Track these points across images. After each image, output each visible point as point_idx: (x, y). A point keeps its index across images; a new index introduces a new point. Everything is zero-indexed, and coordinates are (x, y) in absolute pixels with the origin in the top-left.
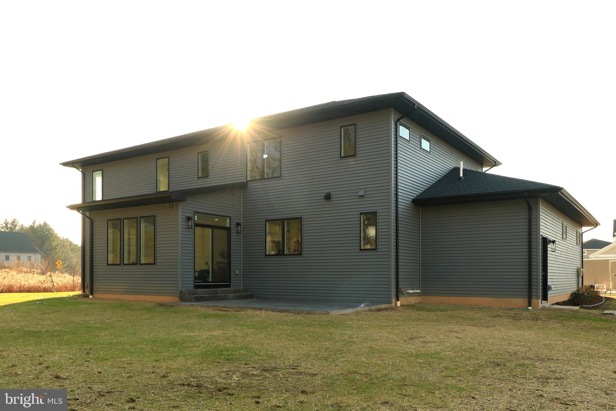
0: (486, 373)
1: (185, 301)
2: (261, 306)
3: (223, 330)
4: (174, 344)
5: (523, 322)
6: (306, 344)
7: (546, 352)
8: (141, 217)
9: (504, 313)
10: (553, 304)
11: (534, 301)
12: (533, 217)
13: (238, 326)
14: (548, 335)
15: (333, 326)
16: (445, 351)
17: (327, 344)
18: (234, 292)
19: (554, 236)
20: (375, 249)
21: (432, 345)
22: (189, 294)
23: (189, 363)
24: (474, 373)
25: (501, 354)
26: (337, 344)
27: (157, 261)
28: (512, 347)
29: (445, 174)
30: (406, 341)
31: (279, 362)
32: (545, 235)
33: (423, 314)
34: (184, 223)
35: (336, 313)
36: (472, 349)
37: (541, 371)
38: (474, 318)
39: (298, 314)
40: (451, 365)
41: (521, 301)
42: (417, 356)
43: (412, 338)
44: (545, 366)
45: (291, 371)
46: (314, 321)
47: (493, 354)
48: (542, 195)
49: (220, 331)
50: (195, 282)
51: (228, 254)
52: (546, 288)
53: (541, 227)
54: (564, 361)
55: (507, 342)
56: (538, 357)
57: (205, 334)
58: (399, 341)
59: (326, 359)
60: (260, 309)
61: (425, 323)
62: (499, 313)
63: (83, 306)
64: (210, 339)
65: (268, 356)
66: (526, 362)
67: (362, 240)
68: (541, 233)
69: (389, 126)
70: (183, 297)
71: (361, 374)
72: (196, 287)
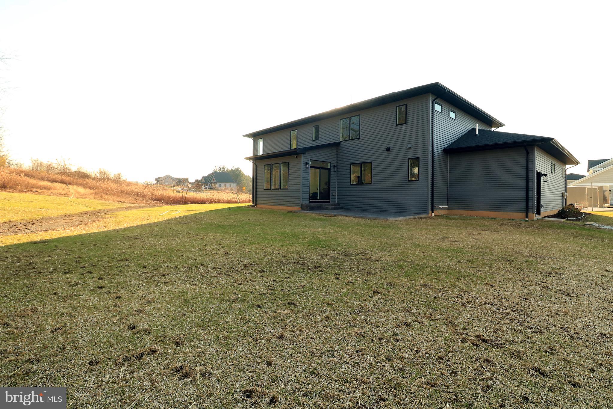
0: (499, 266)
1: (304, 210)
2: (347, 214)
3: (323, 228)
4: (294, 236)
5: (523, 229)
6: (372, 239)
7: (545, 252)
8: (281, 163)
9: (508, 222)
10: (545, 217)
11: (530, 215)
12: (530, 158)
13: (332, 226)
14: (544, 239)
15: (390, 228)
16: (467, 248)
17: (386, 240)
18: (332, 205)
19: (546, 171)
20: (418, 181)
21: (457, 243)
22: (306, 206)
23: (301, 248)
24: (490, 265)
25: (509, 252)
26: (392, 240)
27: (290, 187)
28: (517, 247)
29: (465, 133)
30: (438, 240)
31: (354, 250)
32: (538, 171)
33: (450, 221)
34: (304, 166)
35: (392, 219)
36: (486, 247)
37: (543, 267)
38: (486, 225)
39: (369, 220)
40: (472, 259)
41: (522, 215)
42: (447, 251)
43: (443, 238)
44: (545, 263)
45: (361, 257)
46: (378, 224)
47: (503, 252)
48: (538, 144)
49: (321, 229)
50: (310, 200)
51: (329, 183)
52: (539, 206)
53: (536, 165)
54: (560, 259)
55: (513, 243)
56: (538, 255)
57: (312, 230)
58: (434, 240)
59: (384, 250)
60: (346, 216)
61: (451, 227)
62: (504, 222)
63: (251, 212)
64: (315, 233)
65: (348, 246)
66: (530, 259)
67: (410, 175)
68: (536, 170)
69: (428, 104)
70: (303, 208)
71: (407, 261)
72: (311, 202)
